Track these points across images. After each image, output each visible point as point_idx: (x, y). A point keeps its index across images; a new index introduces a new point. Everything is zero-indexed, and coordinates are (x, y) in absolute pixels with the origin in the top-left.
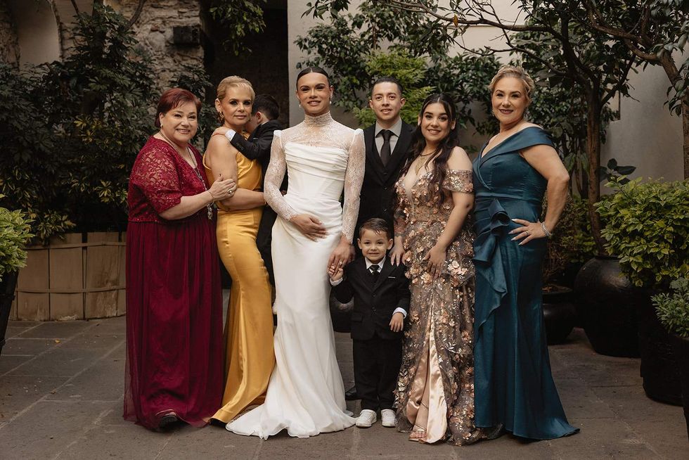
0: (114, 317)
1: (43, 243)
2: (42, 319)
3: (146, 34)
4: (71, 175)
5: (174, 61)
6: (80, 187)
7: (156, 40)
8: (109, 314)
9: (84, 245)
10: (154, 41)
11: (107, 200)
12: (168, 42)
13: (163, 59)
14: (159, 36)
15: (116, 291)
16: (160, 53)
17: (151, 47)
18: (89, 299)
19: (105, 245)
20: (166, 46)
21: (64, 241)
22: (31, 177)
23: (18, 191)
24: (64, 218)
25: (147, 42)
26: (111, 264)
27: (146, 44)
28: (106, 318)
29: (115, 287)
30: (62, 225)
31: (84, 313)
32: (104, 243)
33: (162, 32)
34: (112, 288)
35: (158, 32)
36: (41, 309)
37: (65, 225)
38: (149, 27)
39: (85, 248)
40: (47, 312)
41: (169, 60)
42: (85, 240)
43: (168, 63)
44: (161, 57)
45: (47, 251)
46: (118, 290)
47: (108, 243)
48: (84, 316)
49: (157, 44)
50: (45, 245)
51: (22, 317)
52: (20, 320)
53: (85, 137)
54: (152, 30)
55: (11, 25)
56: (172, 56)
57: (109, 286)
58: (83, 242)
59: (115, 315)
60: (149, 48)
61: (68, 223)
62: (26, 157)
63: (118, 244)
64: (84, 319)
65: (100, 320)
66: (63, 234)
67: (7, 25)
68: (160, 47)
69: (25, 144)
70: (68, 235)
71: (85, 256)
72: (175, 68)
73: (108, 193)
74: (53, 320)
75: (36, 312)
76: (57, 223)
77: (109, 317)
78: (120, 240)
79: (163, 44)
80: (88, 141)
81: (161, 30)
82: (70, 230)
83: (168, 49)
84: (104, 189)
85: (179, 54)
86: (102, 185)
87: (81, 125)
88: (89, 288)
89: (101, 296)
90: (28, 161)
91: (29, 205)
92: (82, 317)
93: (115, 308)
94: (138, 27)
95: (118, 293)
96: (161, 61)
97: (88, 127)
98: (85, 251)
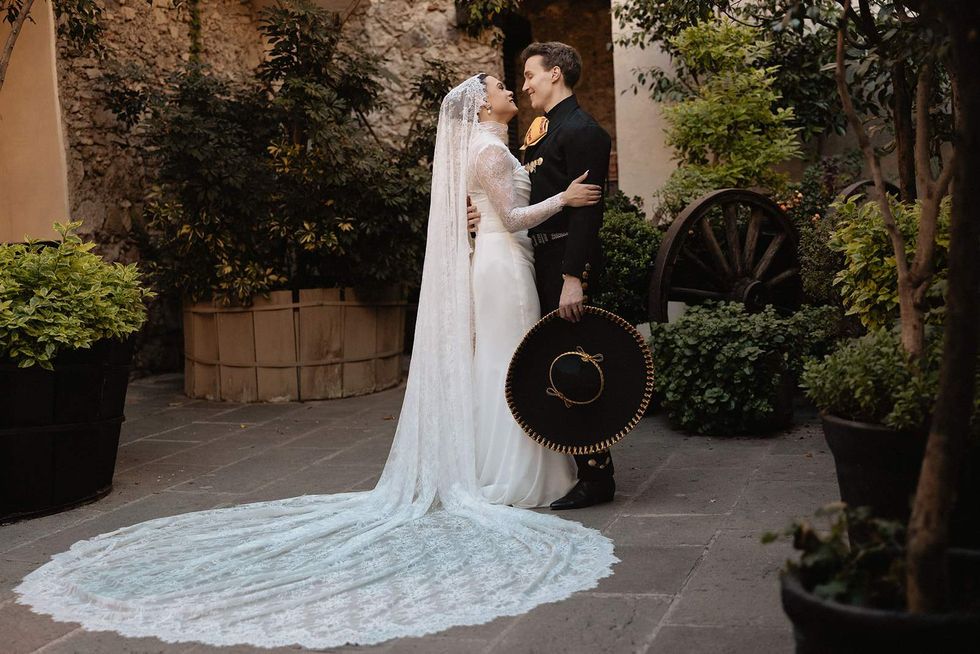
0: (338, 398)
1: (244, 304)
2: (250, 400)
3: (422, 16)
4: (272, 215)
5: (460, 50)
6: (280, 230)
7: (436, 23)
8: (332, 395)
9: (296, 305)
10: (432, 25)
11: (312, 247)
12: (450, 24)
13: (444, 48)
14: (439, 17)
15: (339, 365)
16: (440, 40)
17: (428, 33)
18: (305, 375)
19: (322, 305)
20: (448, 30)
21: (268, 301)
22: (222, 219)
23: (209, 240)
24: (269, 271)
25: (424, 27)
26: (331, 329)
27: (422, 30)
28: (327, 399)
29: (338, 359)
30: (265, 279)
31: (299, 392)
32: (320, 302)
33: (443, 11)
34: (334, 360)
35: (437, 12)
36: (247, 389)
37: (269, 280)
38: (426, 5)
39: (296, 310)
40: (255, 391)
41: (453, 49)
42: (296, 299)
43: (452, 53)
44: (442, 46)
45: (250, 314)
46: (343, 363)
47: (326, 303)
48: (299, 396)
49: (437, 28)
50: (247, 306)
51: (227, 398)
52: (224, 401)
53: (280, 167)
54: (430, 10)
55: (251, 19)
56: (456, 43)
57: (330, 358)
58: (294, 302)
59: (340, 395)
60: (426, 35)
61: (273, 277)
62: (212, 196)
63: (340, 303)
64: (300, 400)
65: (319, 403)
66: (267, 292)
67: (246, 20)
68: (440, 33)
69: (210, 179)
70: (274, 295)
71: (296, 320)
72: (461, 59)
73: (312, 237)
74: (261, 402)
75: (242, 391)
76: (260, 277)
77: (332, 399)
78: (342, 298)
79: (445, 28)
80: (283, 171)
81: (441, 8)
82: (276, 286)
83: (450, 34)
84: (307, 233)
85: (465, 40)
86: (304, 227)
87: (275, 152)
88: (303, 361)
89: (320, 372)
90: (215, 200)
91: (225, 255)
92: (297, 397)
93: (339, 387)
94: (412, 7)
95: (342, 367)
96: (442, 51)
97: (284, 154)
98: (296, 314)
